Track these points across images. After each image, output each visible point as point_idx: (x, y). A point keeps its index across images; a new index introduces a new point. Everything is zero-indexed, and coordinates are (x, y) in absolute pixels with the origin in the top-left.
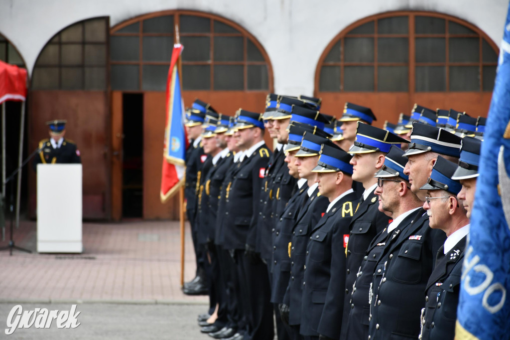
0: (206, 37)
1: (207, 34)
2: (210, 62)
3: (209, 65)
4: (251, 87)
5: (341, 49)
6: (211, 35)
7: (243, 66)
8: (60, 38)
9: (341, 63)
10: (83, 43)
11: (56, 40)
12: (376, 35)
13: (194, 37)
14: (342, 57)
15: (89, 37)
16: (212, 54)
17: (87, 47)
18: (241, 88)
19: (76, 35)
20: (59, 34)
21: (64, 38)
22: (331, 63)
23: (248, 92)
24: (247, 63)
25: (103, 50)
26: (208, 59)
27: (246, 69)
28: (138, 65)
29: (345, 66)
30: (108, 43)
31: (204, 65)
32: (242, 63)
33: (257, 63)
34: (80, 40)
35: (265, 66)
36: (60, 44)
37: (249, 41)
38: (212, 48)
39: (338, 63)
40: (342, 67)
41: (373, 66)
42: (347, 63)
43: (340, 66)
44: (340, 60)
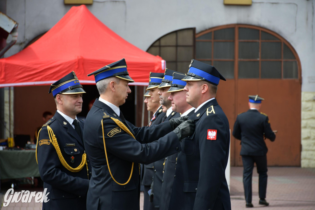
0: (256, 42)
1: (257, 41)
2: (258, 59)
3: (258, 61)
4: (286, 77)
6: (260, 41)
7: (281, 62)
8: (160, 43)
10: (177, 46)
11: (157, 44)
13: (248, 42)
15: (180, 42)
16: (260, 55)
17: (179, 48)
18: (280, 77)
19: (171, 41)
20: (159, 40)
21: (163, 42)
23: (284, 79)
24: (283, 60)
25: (191, 49)
26: (258, 57)
27: (283, 63)
30: (194, 46)
31: (255, 62)
32: (280, 60)
33: (290, 60)
34: (174, 44)
35: (296, 62)
36: (160, 46)
37: (285, 45)
38: (260, 50)
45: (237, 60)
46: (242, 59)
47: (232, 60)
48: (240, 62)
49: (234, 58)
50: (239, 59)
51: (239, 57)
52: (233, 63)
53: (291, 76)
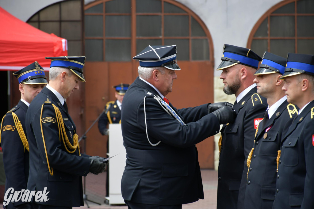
0: (158, 16)
1: (159, 14)
2: (161, 37)
3: (161, 39)
4: (195, 58)
5: (268, 25)
6: (162, 14)
7: (188, 39)
8: (39, 18)
9: (269, 38)
10: (60, 21)
12: (296, 14)
13: (148, 16)
14: (268, 32)
15: (65, 17)
16: (162, 32)
17: (63, 24)
18: (188, 58)
20: (38, 13)
21: (43, 17)
22: (260, 37)
23: (192, 61)
24: (191, 38)
25: (79, 25)
26: (160, 35)
27: (191, 42)
28: (102, 40)
29: (271, 40)
30: (83, 21)
31: (156, 40)
32: (187, 37)
33: (200, 38)
34: (58, 19)
35: (207, 40)
36: (39, 22)
37: (193, 19)
38: (163, 25)
39: (266, 38)
40: (269, 41)
41: (295, 40)
42: (272, 38)
43: (267, 40)
44: (267, 35)
45: (135, 38)
46: (141, 37)
47: (128, 38)
48: (138, 41)
49: (131, 35)
50: (137, 37)
51: (137, 35)
52: (129, 41)
53: (201, 58)
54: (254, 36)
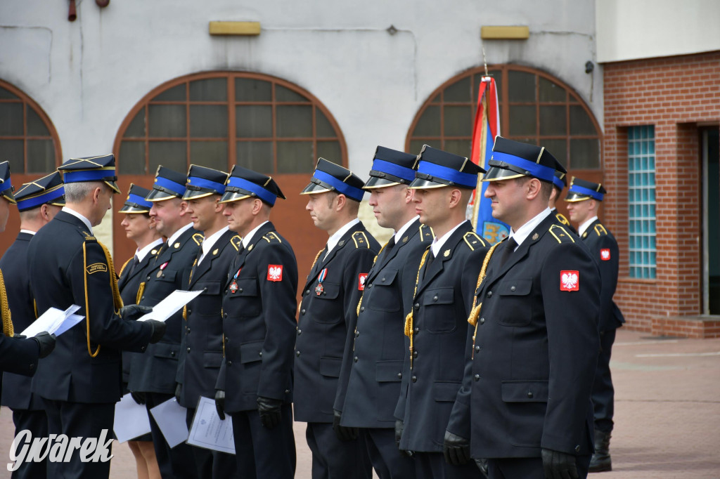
5: (146, 119)
7: (23, 140)
9: (146, 138)
12: (188, 103)
14: (146, 130)
22: (133, 138)
24: (27, 138)
27: (26, 144)
29: (150, 142)
32: (21, 137)
33: (41, 138)
35: (51, 141)
37: (31, 109)
39: (142, 138)
40: (146, 143)
41: (186, 142)
42: (152, 138)
43: (144, 141)
44: (144, 134)
54: (124, 136)
